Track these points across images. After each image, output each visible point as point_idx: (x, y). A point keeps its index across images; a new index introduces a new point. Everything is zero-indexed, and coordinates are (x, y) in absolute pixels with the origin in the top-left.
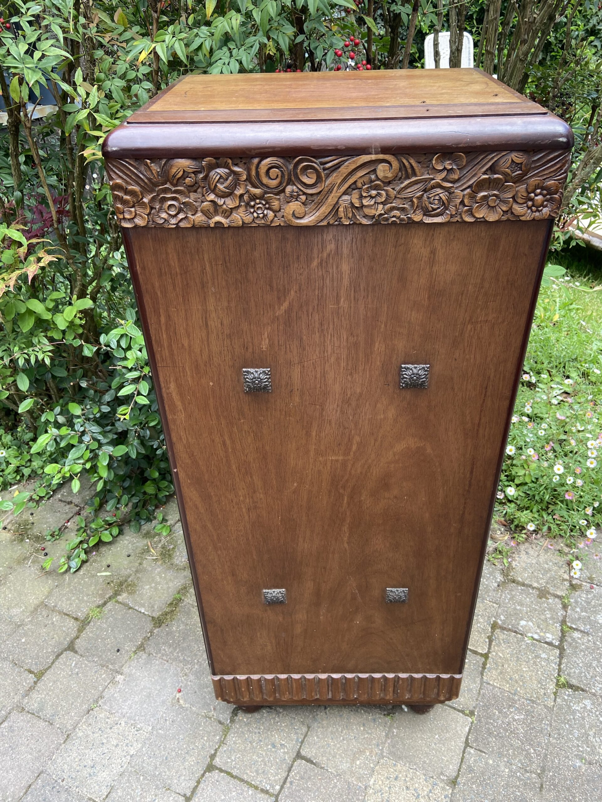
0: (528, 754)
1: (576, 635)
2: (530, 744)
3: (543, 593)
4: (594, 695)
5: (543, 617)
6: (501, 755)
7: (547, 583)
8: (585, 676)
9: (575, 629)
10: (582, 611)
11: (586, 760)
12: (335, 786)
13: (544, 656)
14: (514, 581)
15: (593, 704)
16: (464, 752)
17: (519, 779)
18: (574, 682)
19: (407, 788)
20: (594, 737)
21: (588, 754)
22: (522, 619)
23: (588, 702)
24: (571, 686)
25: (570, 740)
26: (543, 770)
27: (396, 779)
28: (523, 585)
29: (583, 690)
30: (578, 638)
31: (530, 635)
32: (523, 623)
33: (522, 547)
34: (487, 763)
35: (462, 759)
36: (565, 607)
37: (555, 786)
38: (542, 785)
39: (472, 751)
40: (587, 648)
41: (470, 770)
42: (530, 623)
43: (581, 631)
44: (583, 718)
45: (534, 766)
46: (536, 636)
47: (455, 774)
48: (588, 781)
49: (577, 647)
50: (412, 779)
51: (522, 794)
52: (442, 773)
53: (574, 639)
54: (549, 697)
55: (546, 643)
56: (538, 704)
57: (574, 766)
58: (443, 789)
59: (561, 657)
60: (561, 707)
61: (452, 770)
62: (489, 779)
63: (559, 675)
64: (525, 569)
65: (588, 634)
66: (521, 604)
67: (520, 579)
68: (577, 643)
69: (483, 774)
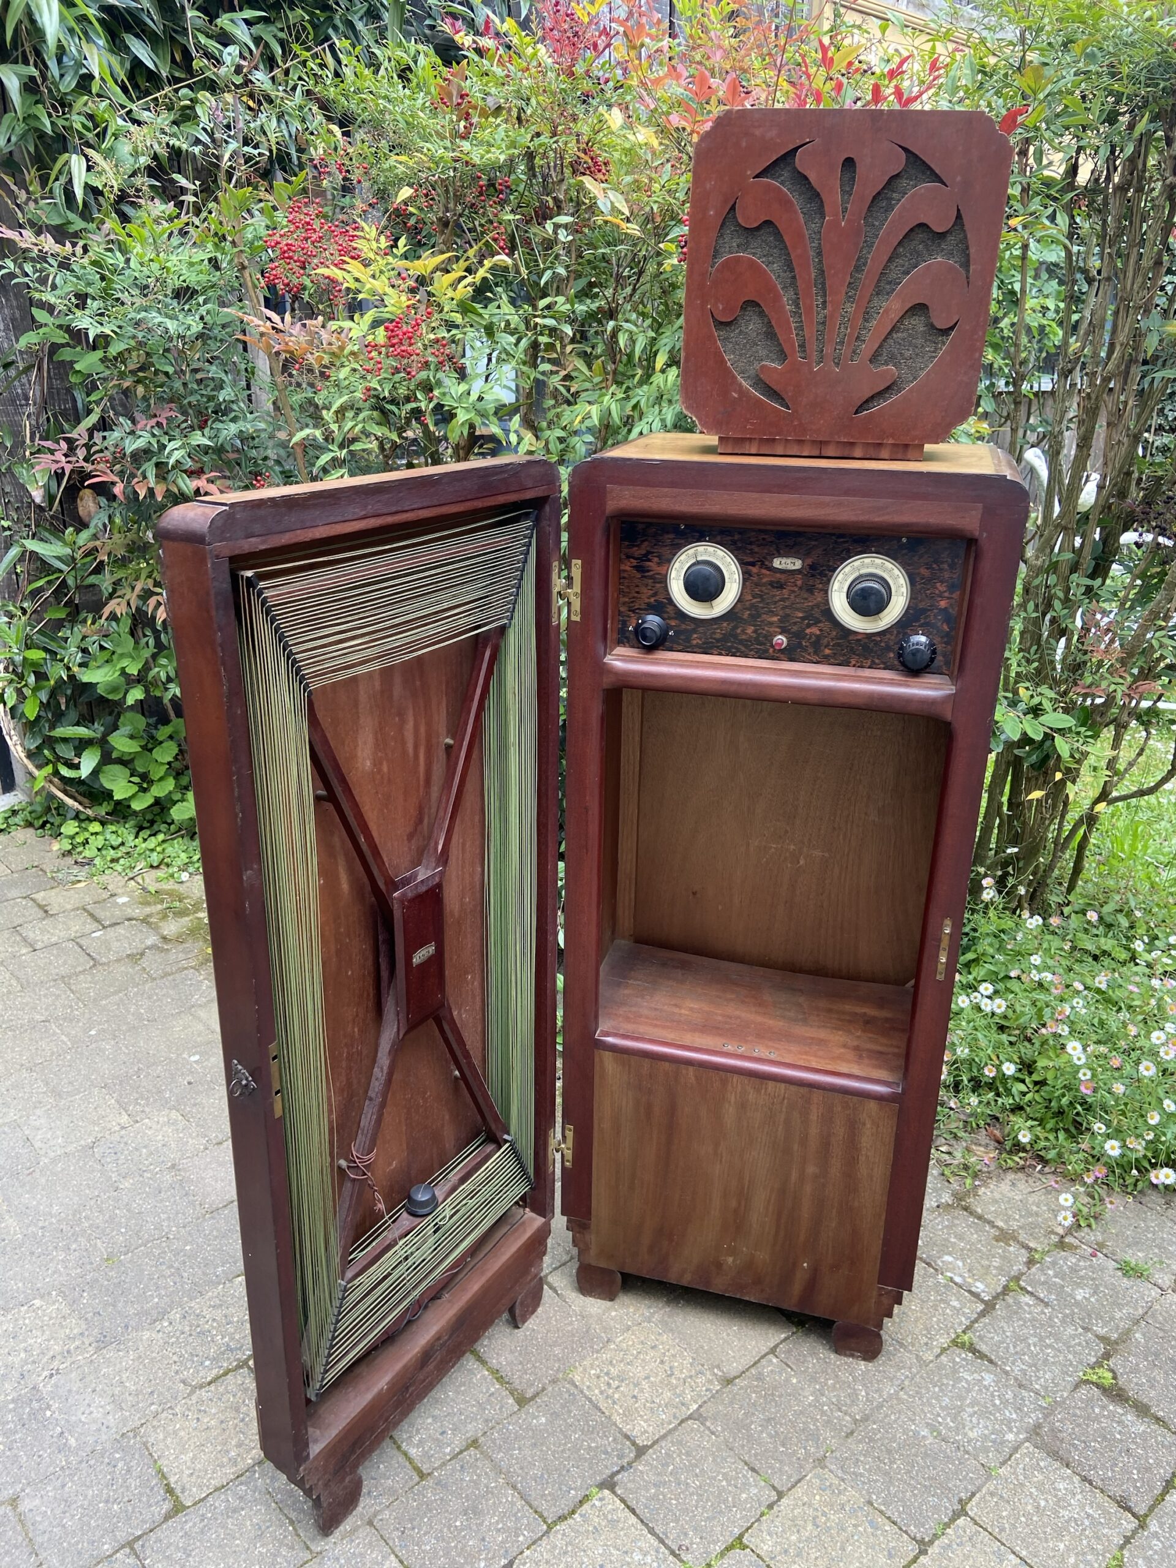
0: (855, 1393)
1: (1027, 1299)
2: (864, 1385)
3: (1005, 1236)
4: (1007, 1373)
5: (985, 1263)
6: (813, 1379)
7: (1020, 1227)
8: (1007, 1348)
9: (1028, 1292)
10: (1056, 1276)
11: (939, 1434)
12: (571, 1323)
13: (956, 1304)
14: (966, 1209)
15: (997, 1382)
16: (763, 1357)
17: (823, 1413)
18: (983, 1348)
19: (662, 1362)
20: (971, 1416)
21: (949, 1429)
22: (950, 1254)
23: (988, 1379)
24: (973, 1349)
25: (930, 1405)
26: (866, 1419)
27: (653, 1348)
28: (980, 1218)
29: (991, 1361)
30: (1028, 1304)
31: (949, 1274)
32: (948, 1258)
33: (1011, 1176)
34: (787, 1380)
35: (755, 1363)
36: (1031, 1262)
37: (871, 1440)
38: (852, 1433)
39: (775, 1360)
40: (1034, 1319)
41: (760, 1378)
42: (960, 1263)
43: (1038, 1298)
44: (968, 1391)
45: (855, 1409)
46: (958, 1279)
47: (733, 1374)
48: (926, 1455)
49: (1016, 1313)
50: (674, 1356)
51: (818, 1429)
52: (718, 1367)
53: (1018, 1303)
54: (931, 1349)
55: (970, 1292)
56: (910, 1352)
57: (916, 1434)
58: (710, 1382)
59: (982, 1314)
60: (941, 1367)
61: (733, 1368)
62: (780, 1396)
63: (964, 1332)
64: (995, 1201)
65: (1047, 1305)
66: (960, 1238)
67: (979, 1210)
68: (1020, 1307)
69: (775, 1388)
